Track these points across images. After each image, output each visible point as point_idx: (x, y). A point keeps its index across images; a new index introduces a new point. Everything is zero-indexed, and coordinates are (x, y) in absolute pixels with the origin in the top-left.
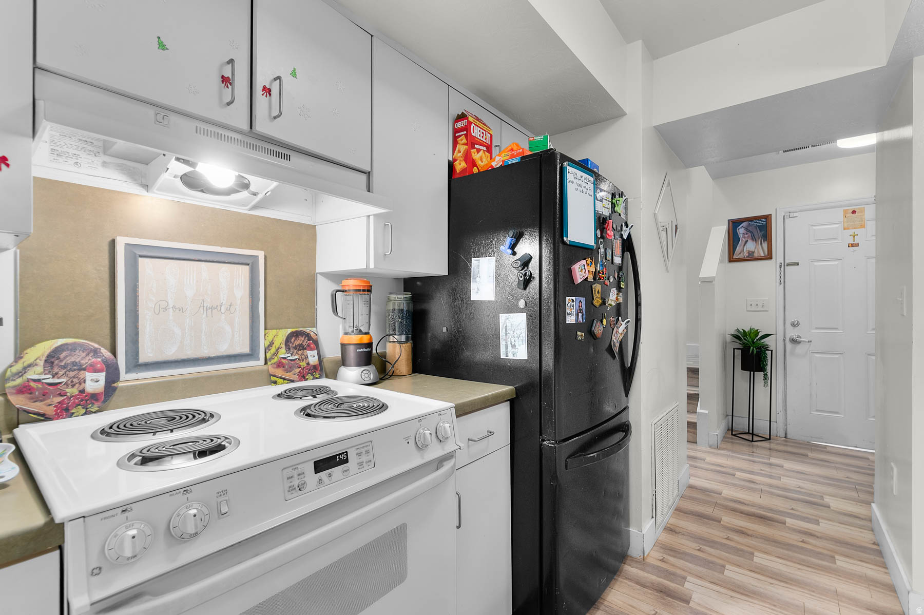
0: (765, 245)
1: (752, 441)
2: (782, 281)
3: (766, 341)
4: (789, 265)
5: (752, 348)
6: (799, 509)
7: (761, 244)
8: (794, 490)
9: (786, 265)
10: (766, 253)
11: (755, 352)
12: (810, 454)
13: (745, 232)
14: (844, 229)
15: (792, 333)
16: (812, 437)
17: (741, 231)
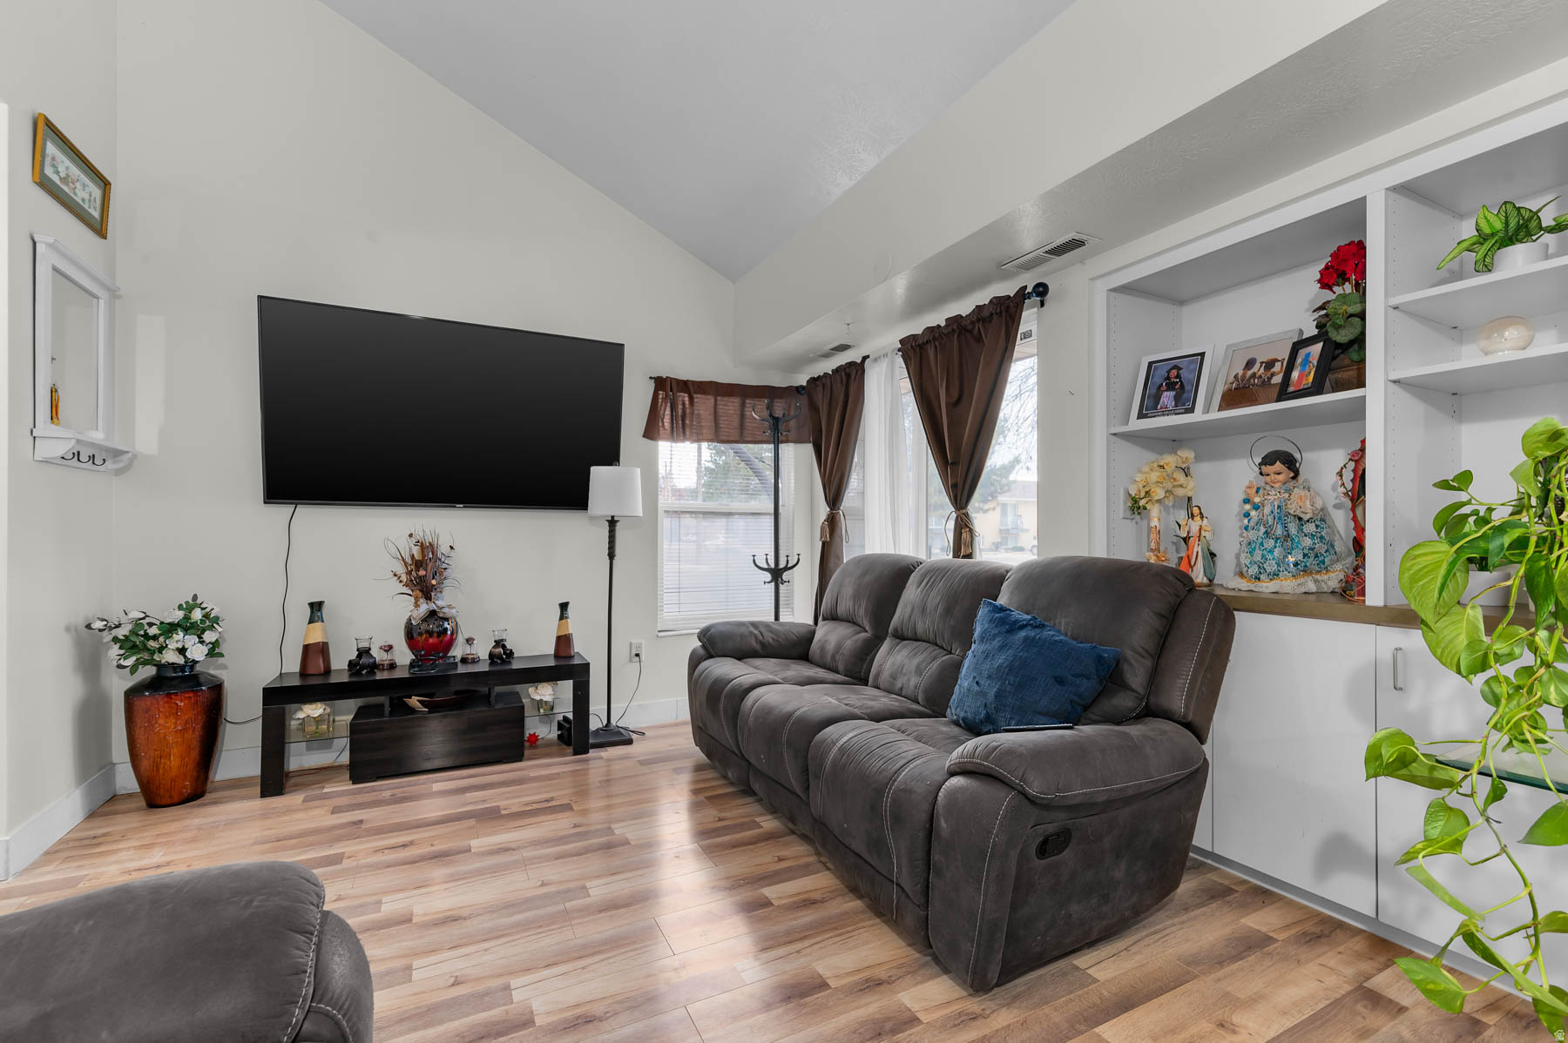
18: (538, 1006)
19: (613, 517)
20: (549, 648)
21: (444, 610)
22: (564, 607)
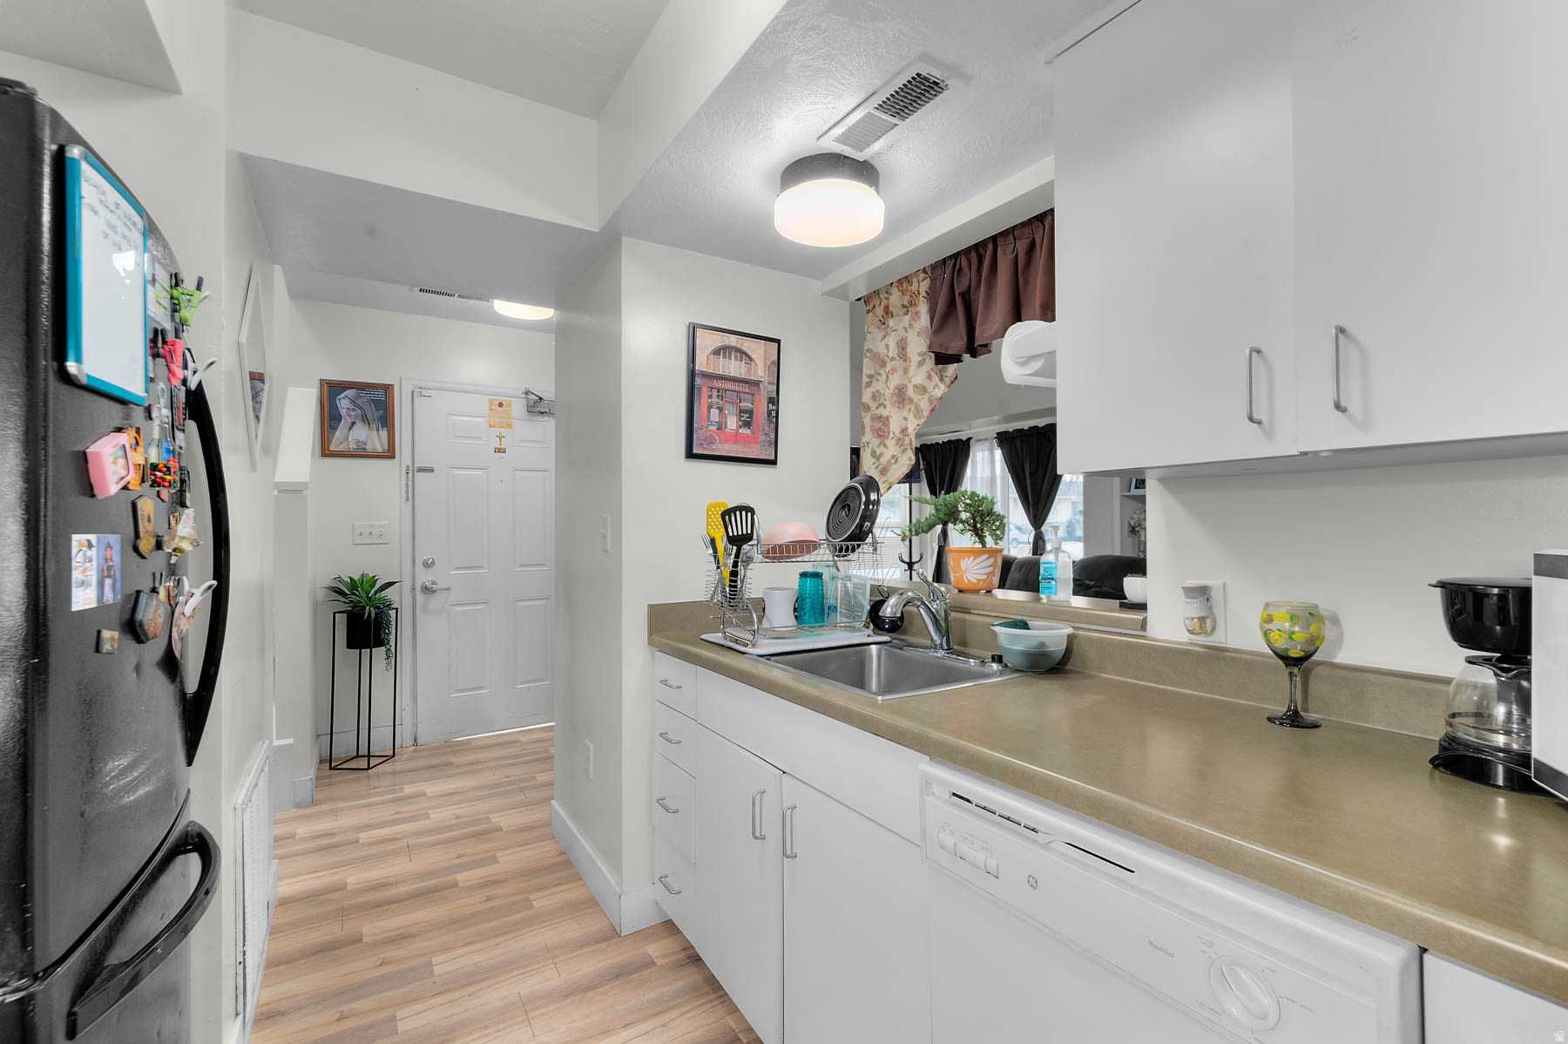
0: (384, 434)
1: (369, 768)
2: (411, 496)
3: (389, 594)
4: (421, 470)
5: (367, 608)
6: (468, 851)
7: (378, 430)
8: (452, 825)
9: (415, 469)
10: (386, 448)
11: (373, 615)
12: (454, 760)
13: (351, 406)
14: (490, 426)
15: (424, 577)
16: (450, 733)
17: (343, 404)
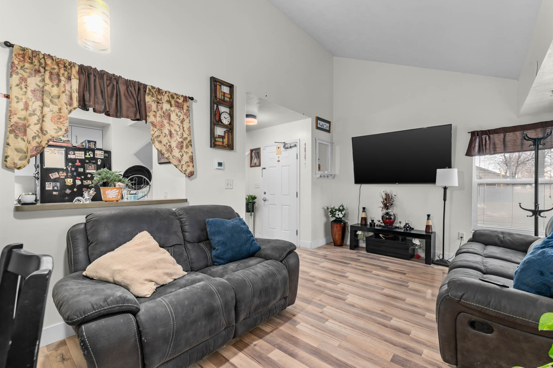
0: (259, 160)
2: (262, 175)
4: (263, 168)
10: (259, 164)
13: (254, 155)
14: (277, 154)
18: (349, 299)
19: (445, 187)
20: (424, 229)
21: (390, 213)
22: (429, 216)
